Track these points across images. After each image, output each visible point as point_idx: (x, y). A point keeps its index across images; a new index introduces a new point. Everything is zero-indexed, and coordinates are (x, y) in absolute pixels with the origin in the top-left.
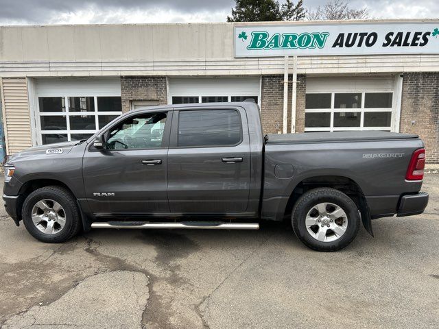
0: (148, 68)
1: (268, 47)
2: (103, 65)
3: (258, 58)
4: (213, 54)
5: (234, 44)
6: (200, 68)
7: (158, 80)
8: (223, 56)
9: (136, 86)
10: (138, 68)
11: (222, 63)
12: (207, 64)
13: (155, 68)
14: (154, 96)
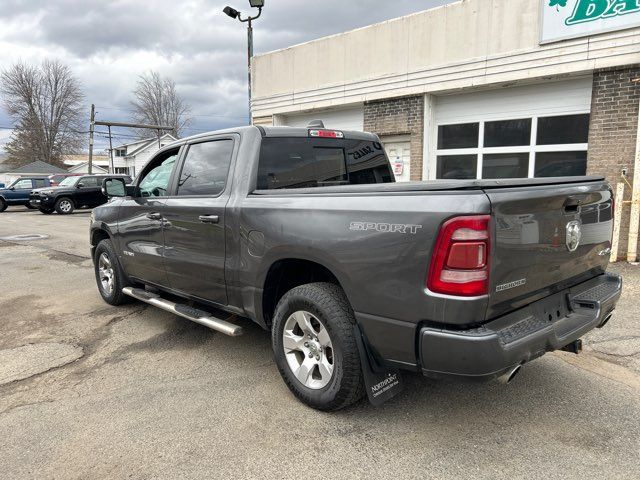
0: (401, 85)
1: (611, 11)
2: (347, 88)
3: (589, 37)
4: (499, 45)
5: (540, 20)
6: (476, 73)
7: (412, 101)
8: (518, 47)
9: (382, 114)
10: (387, 87)
11: (515, 59)
12: (489, 64)
13: (410, 84)
14: (404, 128)
